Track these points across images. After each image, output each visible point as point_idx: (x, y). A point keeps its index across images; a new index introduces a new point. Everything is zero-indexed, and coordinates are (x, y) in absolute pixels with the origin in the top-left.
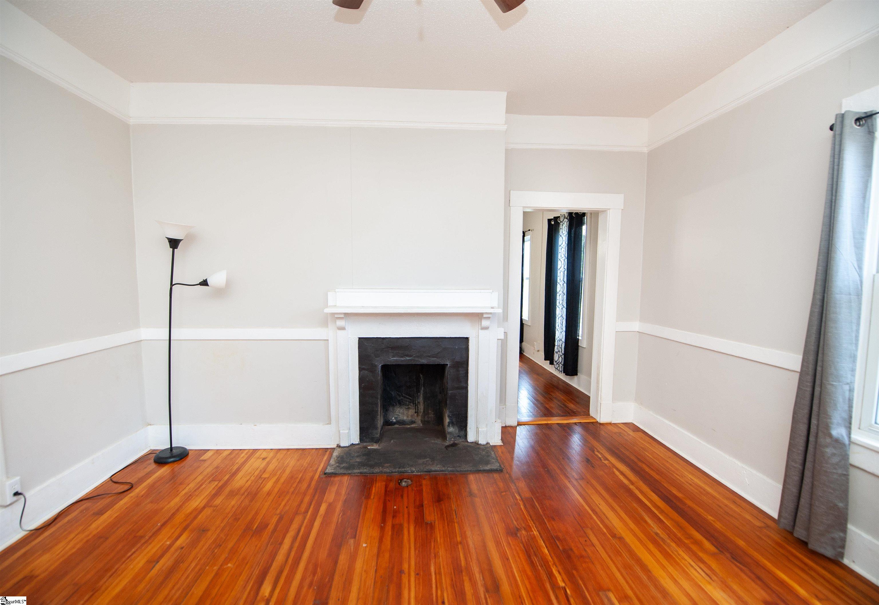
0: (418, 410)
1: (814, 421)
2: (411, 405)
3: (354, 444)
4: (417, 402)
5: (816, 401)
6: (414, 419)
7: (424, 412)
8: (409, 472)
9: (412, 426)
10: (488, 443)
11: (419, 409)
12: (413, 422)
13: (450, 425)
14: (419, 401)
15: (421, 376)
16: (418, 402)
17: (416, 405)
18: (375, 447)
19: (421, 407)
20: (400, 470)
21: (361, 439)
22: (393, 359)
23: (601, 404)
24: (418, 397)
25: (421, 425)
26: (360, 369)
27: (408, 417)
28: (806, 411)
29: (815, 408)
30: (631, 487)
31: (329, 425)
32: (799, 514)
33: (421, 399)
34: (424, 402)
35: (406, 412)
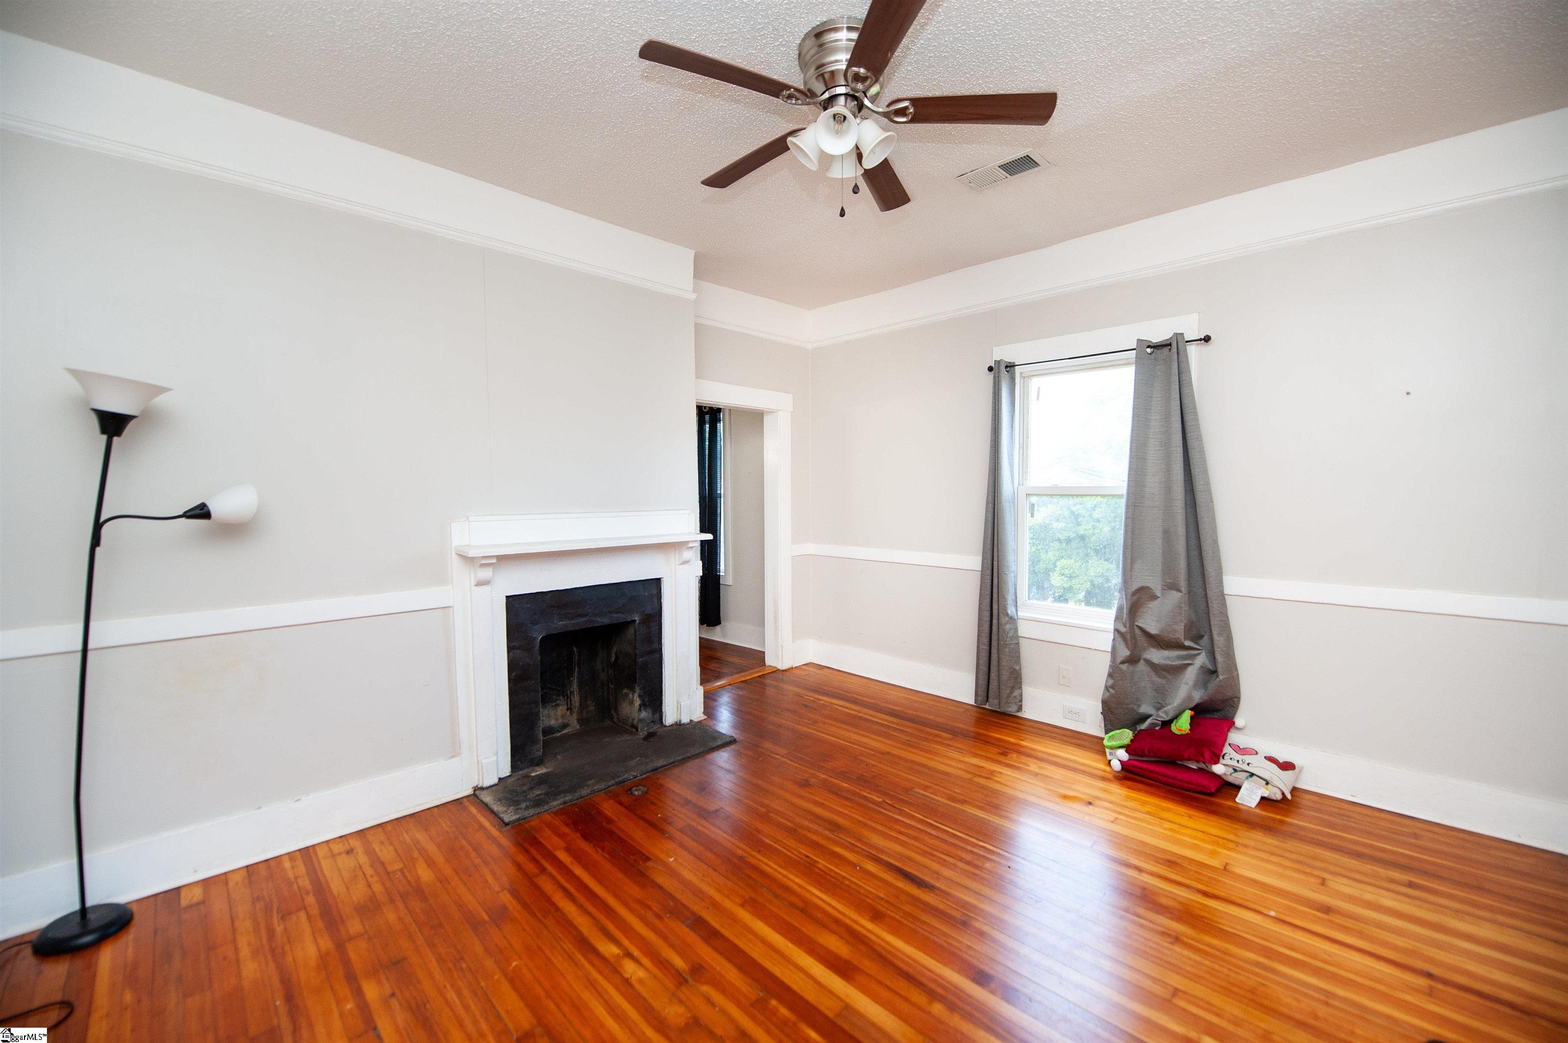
0: (571, 704)
1: (995, 607)
2: (560, 700)
3: (503, 778)
4: (568, 693)
5: (995, 590)
6: (566, 721)
7: (581, 705)
8: (631, 779)
9: (564, 732)
10: (691, 721)
11: (572, 702)
12: (565, 726)
13: (642, 708)
14: (572, 690)
15: (575, 649)
16: (571, 692)
17: (568, 698)
18: (540, 771)
19: (576, 699)
20: (617, 780)
21: (514, 767)
22: (559, 624)
23: (782, 646)
24: (570, 683)
25: (578, 727)
26: (510, 649)
27: (557, 719)
28: (988, 600)
29: (995, 595)
30: (860, 715)
31: (458, 758)
32: (990, 686)
33: (575, 687)
34: (580, 691)
35: (552, 713)
